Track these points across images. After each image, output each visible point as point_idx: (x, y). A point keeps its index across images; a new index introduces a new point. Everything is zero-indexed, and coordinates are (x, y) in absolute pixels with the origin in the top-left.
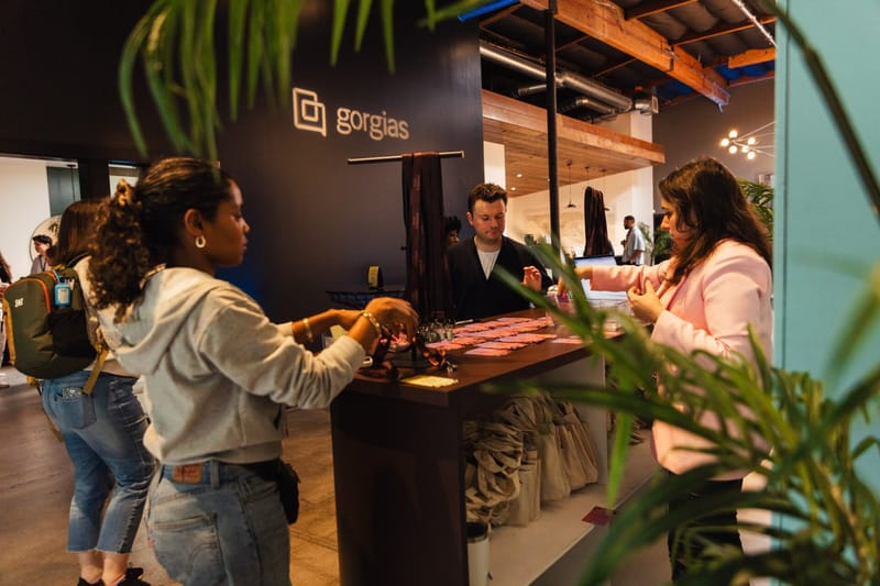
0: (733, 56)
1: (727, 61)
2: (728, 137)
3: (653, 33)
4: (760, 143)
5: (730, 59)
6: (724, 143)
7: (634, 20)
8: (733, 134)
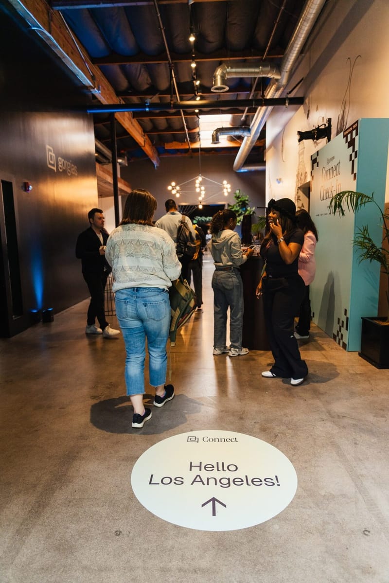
0: (167, 142)
1: (164, 145)
2: (171, 185)
3: (140, 127)
4: (182, 189)
5: (166, 144)
6: (170, 188)
7: (135, 119)
8: (173, 184)
